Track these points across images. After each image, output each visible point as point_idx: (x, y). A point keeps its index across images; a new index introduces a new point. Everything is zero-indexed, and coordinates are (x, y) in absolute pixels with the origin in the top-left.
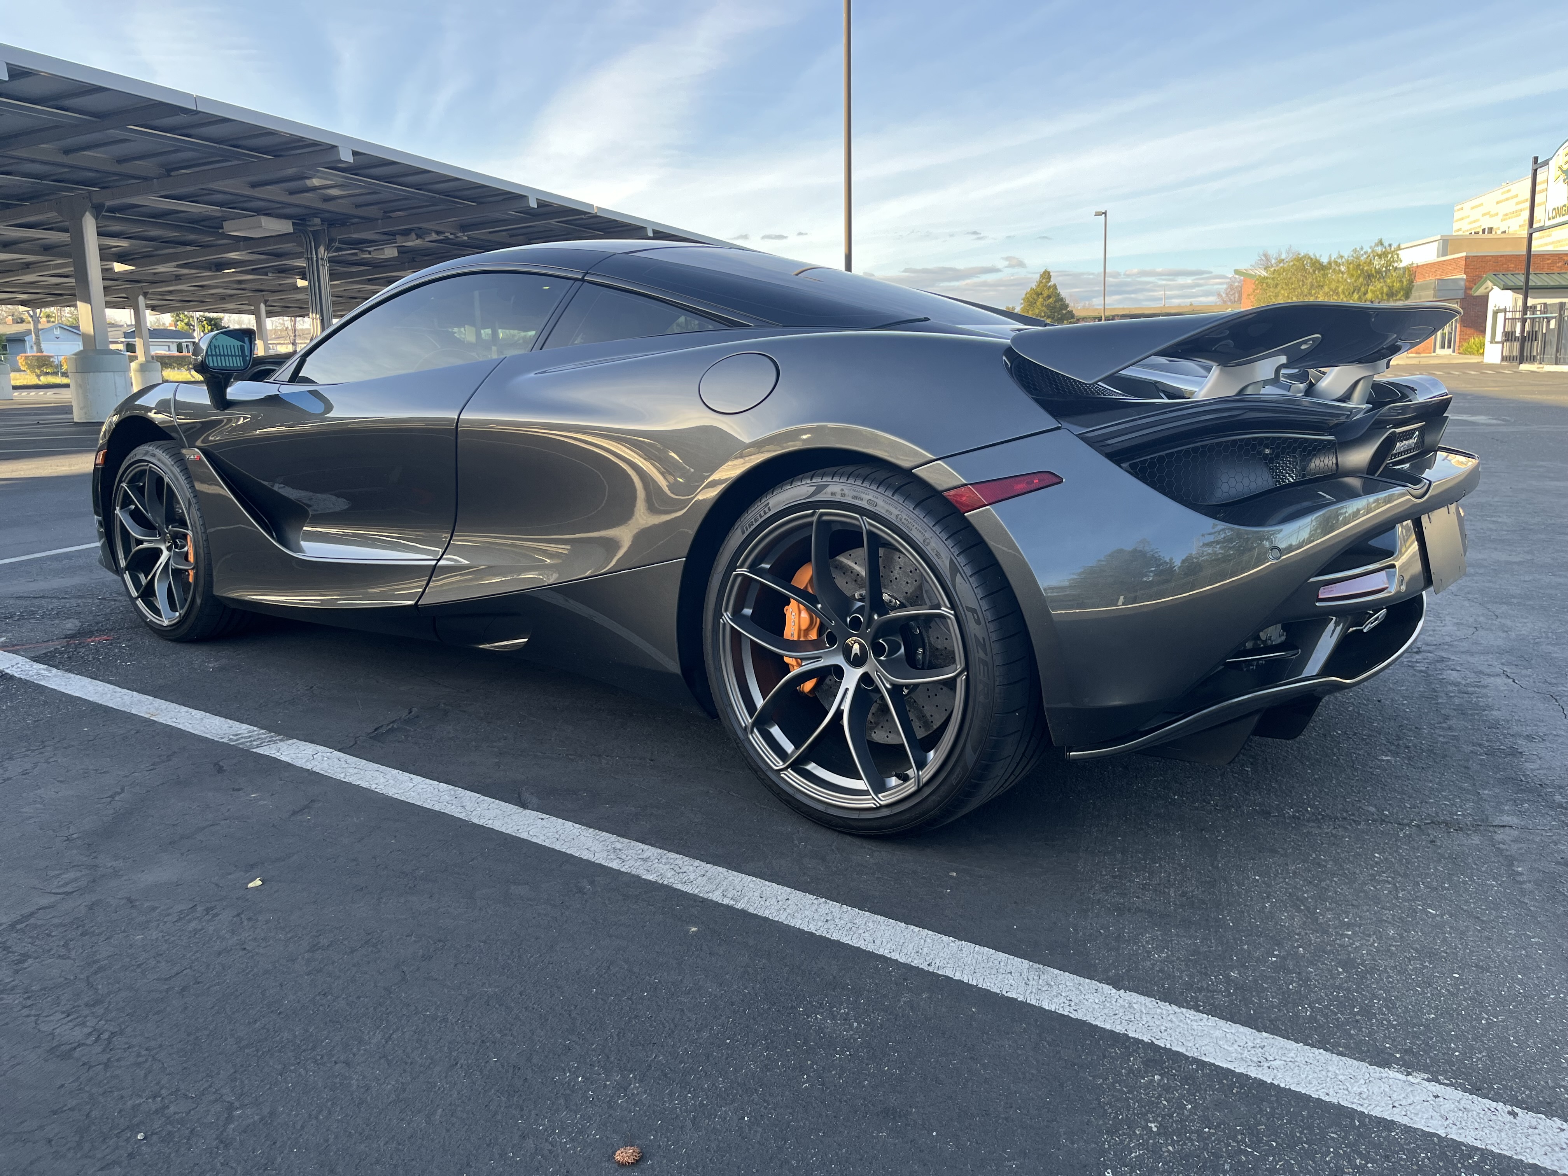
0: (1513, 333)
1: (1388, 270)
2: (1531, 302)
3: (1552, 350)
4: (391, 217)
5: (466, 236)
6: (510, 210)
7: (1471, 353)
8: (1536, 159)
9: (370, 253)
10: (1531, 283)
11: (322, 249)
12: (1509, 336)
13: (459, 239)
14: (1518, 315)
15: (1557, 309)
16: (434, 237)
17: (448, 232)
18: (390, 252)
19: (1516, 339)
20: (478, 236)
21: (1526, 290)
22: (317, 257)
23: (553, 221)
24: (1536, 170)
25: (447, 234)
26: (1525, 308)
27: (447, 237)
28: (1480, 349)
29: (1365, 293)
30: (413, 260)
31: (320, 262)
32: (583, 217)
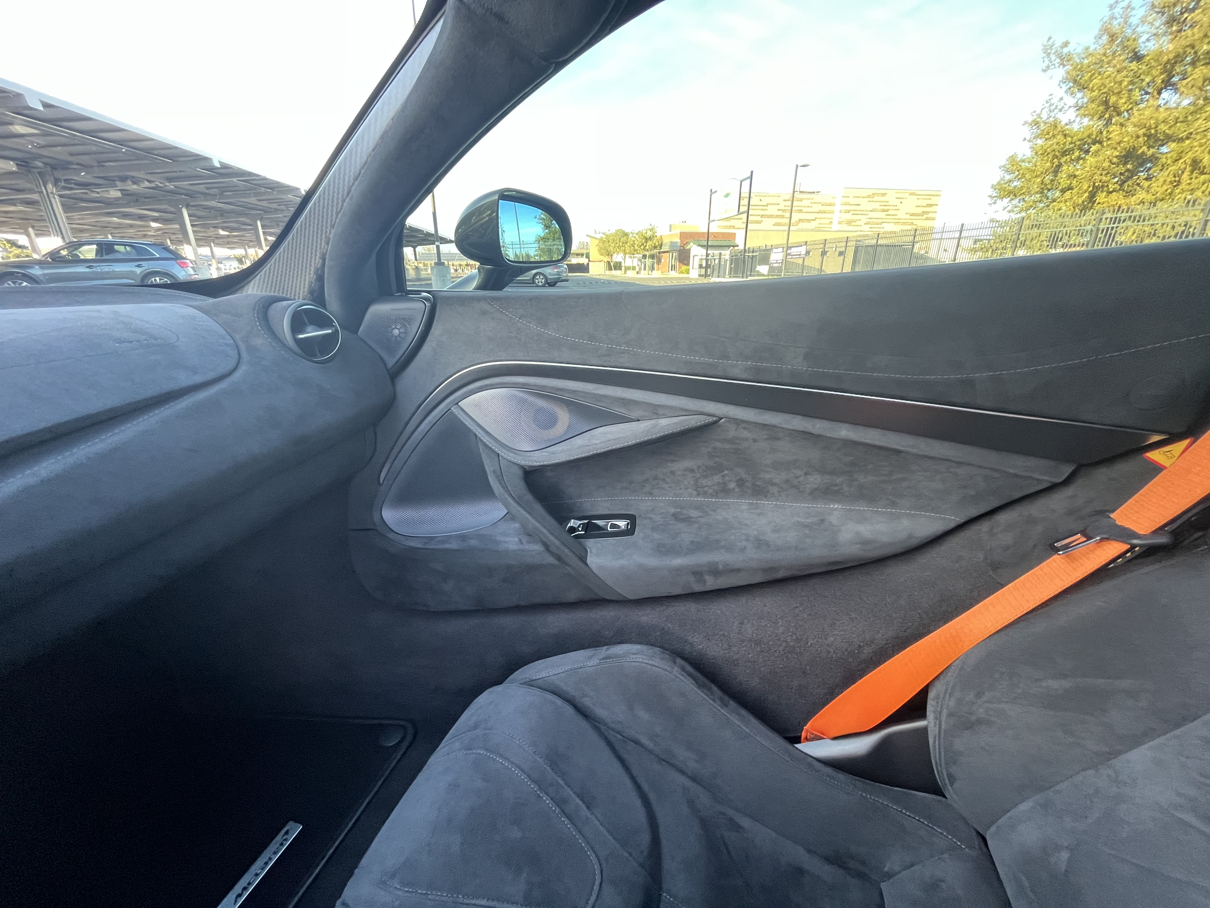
0: (702, 265)
1: (653, 237)
2: (709, 252)
3: (716, 273)
4: (104, 166)
5: (172, 185)
6: (197, 168)
7: (683, 273)
8: (711, 190)
9: (98, 193)
10: (709, 244)
11: (50, 186)
12: (701, 266)
13: (167, 187)
14: (705, 257)
15: (719, 255)
16: (147, 184)
17: (157, 181)
18: (115, 194)
19: (704, 268)
20: (181, 186)
21: (707, 247)
22: (47, 191)
23: (235, 180)
24: (711, 195)
25: (157, 183)
26: (707, 255)
27: (157, 185)
28: (688, 272)
29: (646, 246)
30: (137, 201)
31: (51, 195)
32: (256, 178)
